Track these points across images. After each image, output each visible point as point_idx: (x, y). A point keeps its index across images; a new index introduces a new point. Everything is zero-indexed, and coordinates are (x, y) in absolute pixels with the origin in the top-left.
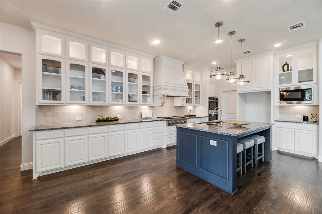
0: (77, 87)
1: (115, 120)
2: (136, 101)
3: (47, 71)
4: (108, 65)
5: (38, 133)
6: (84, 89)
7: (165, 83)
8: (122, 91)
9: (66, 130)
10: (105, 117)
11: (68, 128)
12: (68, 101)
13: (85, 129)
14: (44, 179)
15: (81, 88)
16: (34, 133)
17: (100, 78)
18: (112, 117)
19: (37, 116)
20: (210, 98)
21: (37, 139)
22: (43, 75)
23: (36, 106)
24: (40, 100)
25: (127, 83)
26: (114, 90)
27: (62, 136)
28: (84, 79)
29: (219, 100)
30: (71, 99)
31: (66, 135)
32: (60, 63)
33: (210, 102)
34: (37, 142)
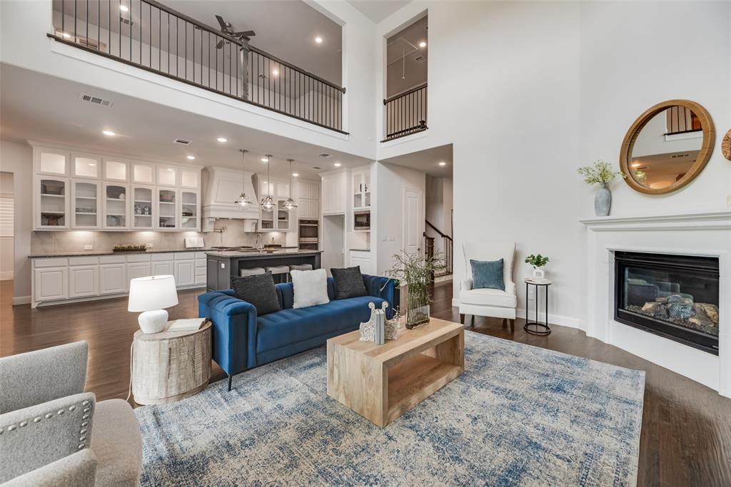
0: (85, 210)
1: (142, 250)
2: (174, 226)
3: (46, 193)
4: (129, 181)
5: (38, 261)
6: (96, 212)
7: (216, 202)
8: (150, 213)
9: (71, 259)
10: (125, 246)
11: (73, 256)
12: (74, 226)
13: (96, 258)
14: (45, 309)
15: (91, 211)
16: (32, 260)
17: (118, 198)
18: (137, 245)
19: (32, 243)
20: (301, 221)
21: (37, 266)
22: (42, 197)
23: (32, 232)
24: (38, 225)
25: (159, 202)
26: (139, 211)
27: (66, 264)
28: (96, 200)
29: (319, 223)
30: (77, 224)
31: (71, 264)
32: (63, 183)
33: (301, 227)
34: (36, 269)
